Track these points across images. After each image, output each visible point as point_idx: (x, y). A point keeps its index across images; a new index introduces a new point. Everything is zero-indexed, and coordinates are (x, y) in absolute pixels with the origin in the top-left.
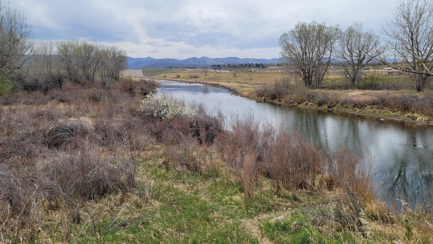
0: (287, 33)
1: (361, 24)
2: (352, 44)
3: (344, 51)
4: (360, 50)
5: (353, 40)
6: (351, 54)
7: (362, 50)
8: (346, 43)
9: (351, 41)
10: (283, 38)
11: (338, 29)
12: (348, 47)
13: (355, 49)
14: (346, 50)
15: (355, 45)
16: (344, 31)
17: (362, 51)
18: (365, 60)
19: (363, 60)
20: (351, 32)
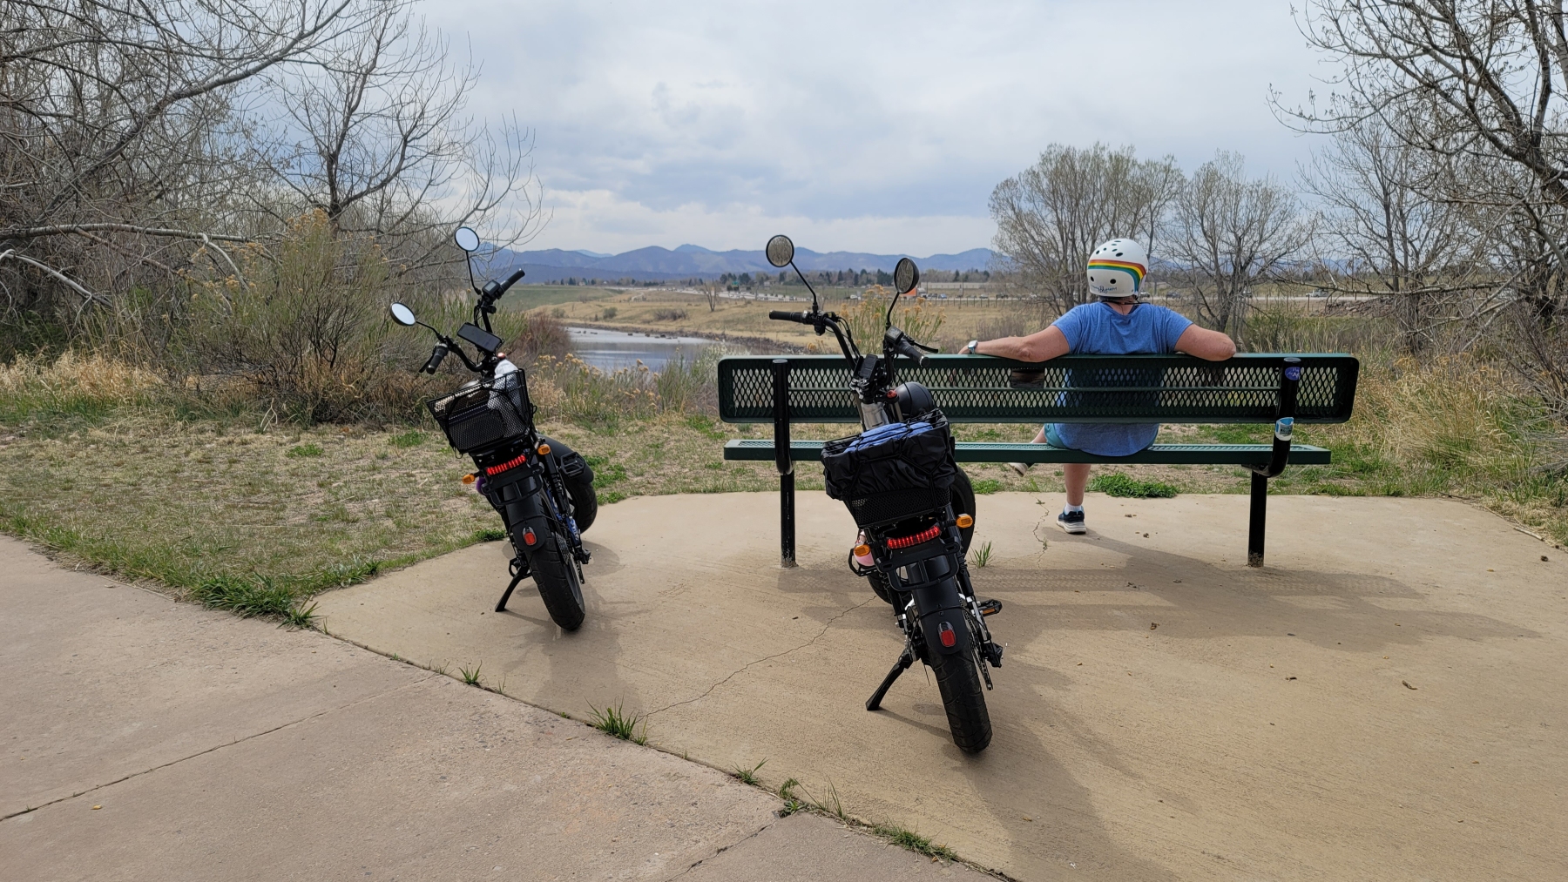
0: (1016, 178)
1: (1239, 157)
2: (1216, 216)
3: (1192, 236)
4: (1239, 233)
5: (1219, 204)
6: (1213, 245)
7: (1244, 234)
8: (1196, 212)
9: (1211, 206)
10: (1001, 194)
11: (1172, 168)
12: (1202, 224)
13: (1225, 230)
14: (1198, 234)
15: (1224, 218)
16: (1189, 176)
17: (1246, 238)
18: (1254, 266)
19: (1247, 264)
20: (1210, 181)
